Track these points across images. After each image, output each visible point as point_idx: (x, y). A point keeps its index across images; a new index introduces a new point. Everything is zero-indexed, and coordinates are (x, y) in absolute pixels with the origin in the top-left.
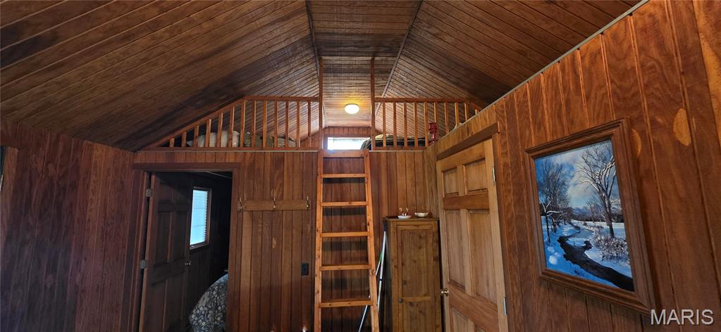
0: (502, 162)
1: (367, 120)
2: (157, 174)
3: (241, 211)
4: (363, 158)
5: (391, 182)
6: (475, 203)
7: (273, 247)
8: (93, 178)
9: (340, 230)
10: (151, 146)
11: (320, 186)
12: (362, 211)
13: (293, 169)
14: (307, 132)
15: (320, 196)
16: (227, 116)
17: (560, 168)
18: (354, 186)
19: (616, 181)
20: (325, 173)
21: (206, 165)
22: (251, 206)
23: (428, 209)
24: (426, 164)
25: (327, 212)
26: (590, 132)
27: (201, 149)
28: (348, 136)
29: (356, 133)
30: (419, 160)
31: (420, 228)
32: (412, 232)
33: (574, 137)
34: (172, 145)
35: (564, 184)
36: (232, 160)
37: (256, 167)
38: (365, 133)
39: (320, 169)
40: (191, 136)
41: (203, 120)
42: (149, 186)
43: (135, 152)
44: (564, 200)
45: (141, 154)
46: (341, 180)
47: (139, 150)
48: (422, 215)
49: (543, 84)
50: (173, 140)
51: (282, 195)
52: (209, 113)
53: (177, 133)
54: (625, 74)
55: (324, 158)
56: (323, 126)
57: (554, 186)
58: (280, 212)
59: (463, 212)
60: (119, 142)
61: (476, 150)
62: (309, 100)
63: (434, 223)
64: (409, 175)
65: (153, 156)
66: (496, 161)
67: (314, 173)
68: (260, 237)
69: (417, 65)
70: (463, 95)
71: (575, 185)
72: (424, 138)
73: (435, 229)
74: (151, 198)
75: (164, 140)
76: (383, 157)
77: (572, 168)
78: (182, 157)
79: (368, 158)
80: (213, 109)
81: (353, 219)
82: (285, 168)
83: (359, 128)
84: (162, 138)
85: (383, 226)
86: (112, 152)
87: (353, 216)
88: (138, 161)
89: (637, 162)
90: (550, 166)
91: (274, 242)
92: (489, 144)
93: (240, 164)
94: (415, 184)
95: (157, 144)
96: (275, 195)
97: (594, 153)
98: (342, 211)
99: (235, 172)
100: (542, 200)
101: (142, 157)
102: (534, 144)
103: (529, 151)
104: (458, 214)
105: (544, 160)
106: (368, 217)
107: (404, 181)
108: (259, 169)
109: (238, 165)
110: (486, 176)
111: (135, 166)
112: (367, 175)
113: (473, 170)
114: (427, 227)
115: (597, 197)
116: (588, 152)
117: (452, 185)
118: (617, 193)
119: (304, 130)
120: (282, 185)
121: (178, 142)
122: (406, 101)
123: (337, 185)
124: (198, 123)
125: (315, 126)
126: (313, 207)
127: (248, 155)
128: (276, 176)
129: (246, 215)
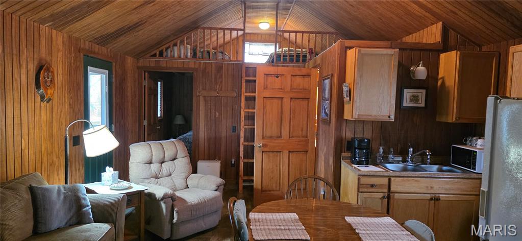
2: (149, 72)
3: (199, 96)
7: (217, 116)
10: (146, 56)
11: (244, 84)
13: (228, 73)
15: (243, 90)
16: (189, 37)
20: (246, 77)
21: (178, 68)
22: (205, 93)
25: (246, 98)
27: (175, 59)
28: (262, 41)
29: (268, 38)
34: (157, 56)
36: (192, 66)
37: (207, 71)
39: (244, 74)
41: (175, 40)
42: (144, 79)
43: (138, 59)
45: (141, 60)
47: (140, 58)
50: (158, 53)
51: (222, 87)
52: (179, 37)
53: (160, 49)
55: (246, 67)
58: (221, 97)
65: (148, 62)
67: (240, 76)
68: (209, 111)
74: (146, 86)
75: (152, 54)
78: (165, 63)
82: (223, 72)
84: (152, 51)
88: (139, 65)
91: (217, 114)
93: (197, 69)
95: (149, 55)
96: (218, 87)
99: (195, 73)
101: (143, 62)
111: (138, 68)
120: (222, 82)
121: (161, 55)
122: (296, 32)
123: (253, 83)
124: (173, 42)
126: (239, 96)
127: (202, 64)
128: (218, 77)
129: (202, 98)
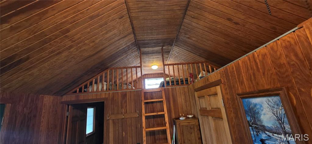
0: (226, 97)
1: (162, 70)
2: (71, 105)
3: (109, 120)
4: (161, 91)
5: (175, 101)
6: (215, 114)
7: (124, 136)
8: (43, 111)
9: (153, 127)
10: (68, 93)
11: (143, 106)
12: (163, 116)
13: (131, 99)
14: (136, 78)
15: (143, 111)
16: (101, 77)
17: (255, 105)
18: (158, 104)
19: (285, 116)
20: (145, 99)
21: (93, 100)
22: (113, 117)
23: (193, 113)
24: (190, 93)
25: (147, 118)
26: (268, 90)
27: (90, 93)
28: (154, 77)
29: (157, 76)
30: (186, 90)
31: (191, 124)
32: (187, 126)
33: (260, 91)
34: (78, 92)
35: (258, 113)
36: (104, 97)
37: (114, 99)
38: (161, 76)
39: (143, 98)
40: (86, 87)
41: (91, 80)
42: (68, 111)
43: (62, 96)
44: (260, 120)
45: (64, 97)
46: (152, 102)
47: (64, 95)
48: (190, 116)
49: (241, 65)
50: (78, 90)
51: (127, 111)
52: (94, 77)
53: (80, 87)
54: (280, 66)
55: (144, 92)
56: (143, 74)
57: (254, 113)
58: (126, 119)
59: (210, 118)
60: (55, 93)
61: (213, 89)
62: (136, 67)
63: (196, 121)
64: (183, 97)
65: (70, 98)
66: (223, 96)
67: (140, 100)
68: (117, 132)
69: (181, 49)
70: (203, 60)
71: (264, 114)
72: (187, 79)
73: (197, 124)
74: (69, 116)
75: (75, 90)
76: (170, 90)
77: (261, 106)
78: (82, 97)
79: (164, 91)
80: (95, 75)
81: (159, 120)
82: (127, 98)
83: (158, 74)
84: (73, 89)
85: (173, 122)
86: (52, 98)
87: (159, 119)
88: (63, 100)
89: (295, 109)
90: (250, 103)
91: (124, 133)
92: (218, 88)
93: (107, 98)
94: (186, 102)
95: (71, 92)
96: (123, 111)
97: (271, 101)
98: (154, 117)
99: (105, 102)
100: (249, 119)
101: (65, 98)
102: (240, 91)
103: (239, 95)
104: (208, 118)
105: (247, 100)
106: (166, 119)
107: (181, 100)
108: (116, 100)
109: (106, 99)
110: (219, 102)
111: (62, 103)
112: (164, 99)
113: (212, 98)
114: (194, 123)
115: (277, 122)
116: (268, 100)
117: (203, 103)
118: (287, 122)
119: (134, 77)
120: (126, 106)
121: (80, 91)
122: (178, 64)
123: (151, 104)
124: (89, 81)
125: (139, 75)
126: (141, 115)
127: (111, 94)
128: (123, 102)
129: (111, 122)
